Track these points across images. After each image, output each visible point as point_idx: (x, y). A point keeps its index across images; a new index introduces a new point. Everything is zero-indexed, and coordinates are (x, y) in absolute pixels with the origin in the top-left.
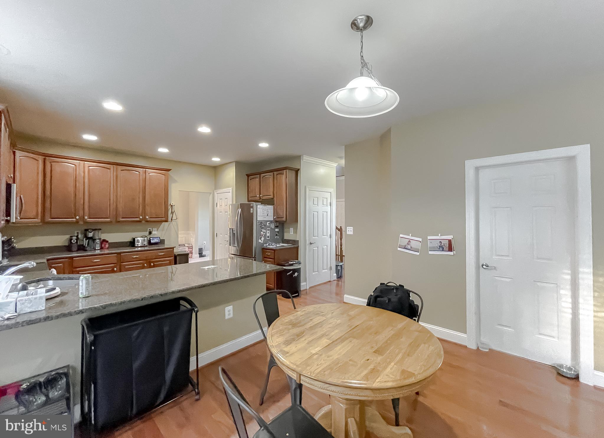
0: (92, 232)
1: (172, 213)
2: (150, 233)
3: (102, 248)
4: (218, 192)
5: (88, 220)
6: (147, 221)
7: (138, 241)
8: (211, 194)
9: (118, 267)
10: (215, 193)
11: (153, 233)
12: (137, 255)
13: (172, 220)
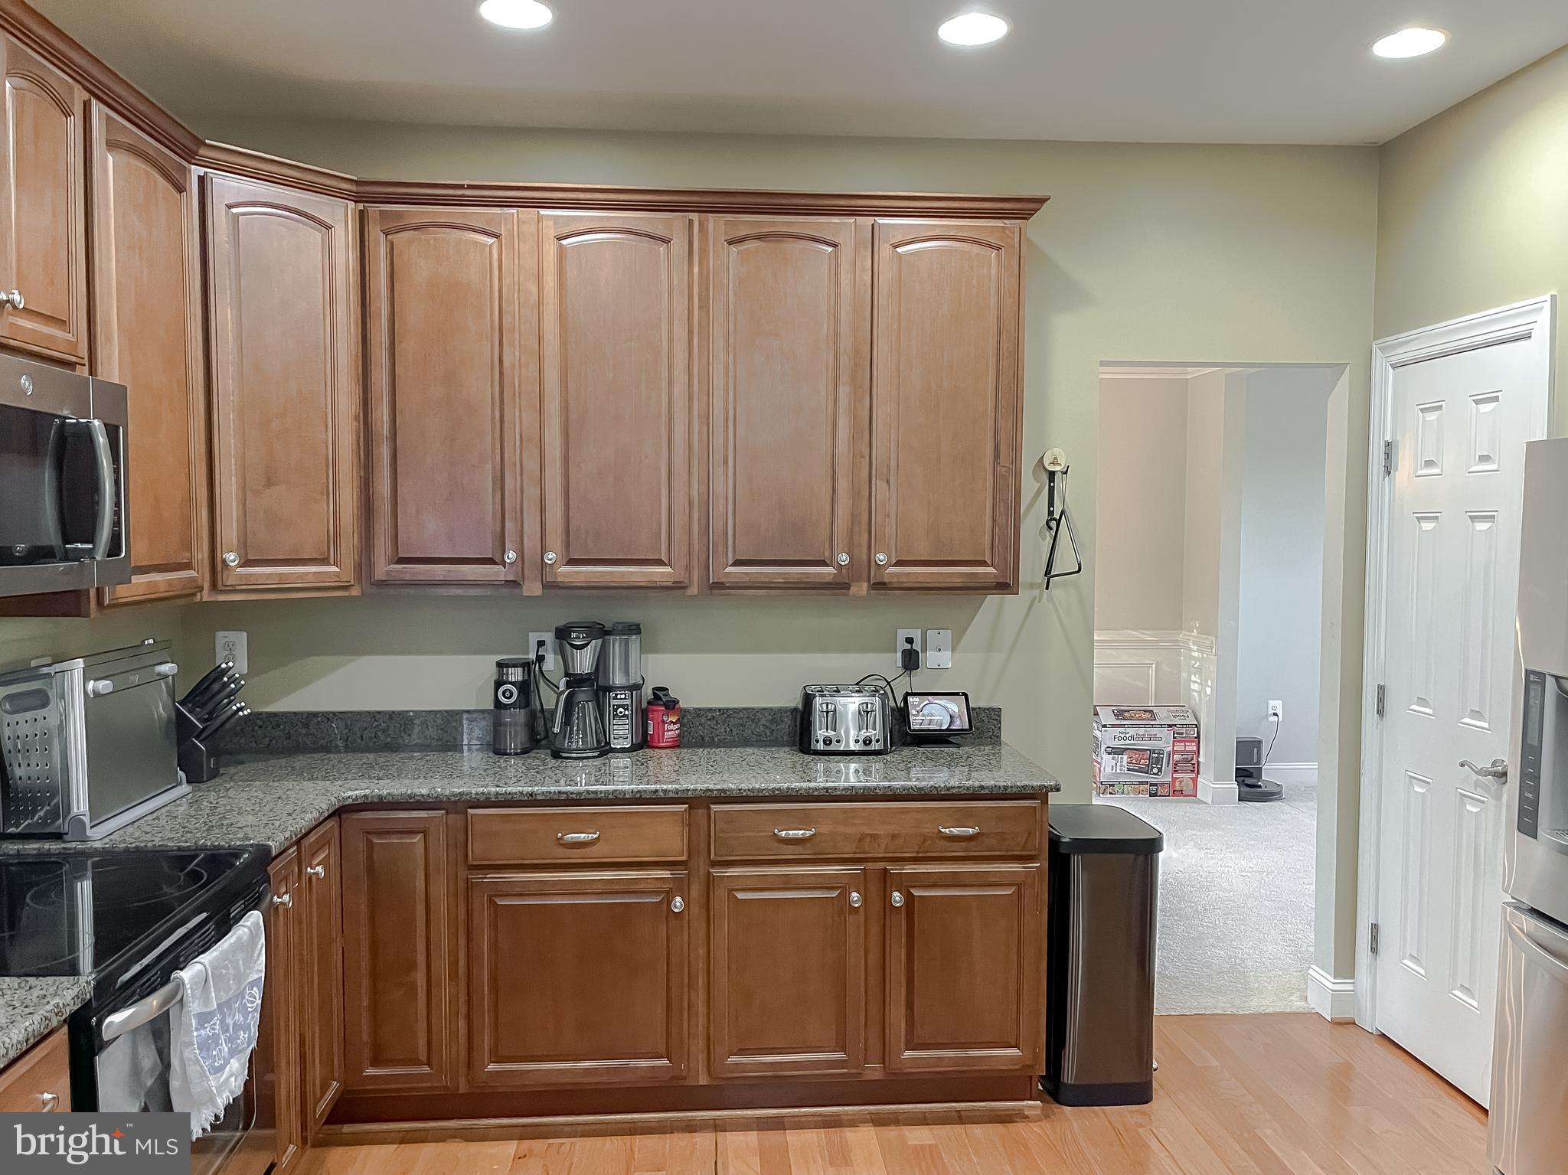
0: (587, 645)
1: (1053, 522)
2: (911, 661)
3: (643, 742)
4: (1402, 354)
5: (566, 574)
6: (880, 586)
7: (833, 718)
8: (1348, 369)
9: (696, 891)
10: (1379, 361)
11: (932, 659)
12: (804, 820)
13: (1048, 572)
